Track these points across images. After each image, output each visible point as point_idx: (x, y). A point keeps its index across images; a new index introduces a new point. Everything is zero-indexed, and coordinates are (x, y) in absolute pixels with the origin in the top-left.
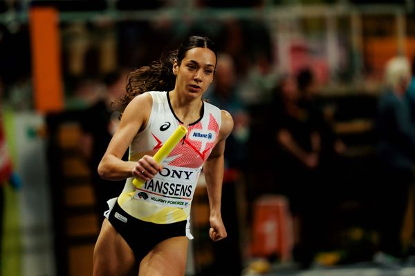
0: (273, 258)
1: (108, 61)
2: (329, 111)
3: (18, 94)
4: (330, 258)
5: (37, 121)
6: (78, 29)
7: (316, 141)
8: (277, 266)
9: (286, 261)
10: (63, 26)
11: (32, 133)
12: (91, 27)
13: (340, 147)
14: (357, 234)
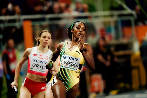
0: (97, 93)
2: (112, 49)
4: (114, 92)
6: (38, 28)
7: (109, 58)
8: (99, 95)
9: (101, 93)
10: (33, 26)
12: (41, 26)
13: (116, 60)
14: (122, 85)
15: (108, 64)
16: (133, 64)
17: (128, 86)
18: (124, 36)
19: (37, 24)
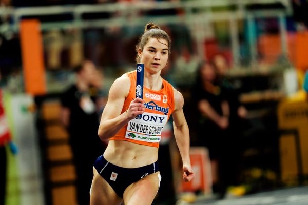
0: (198, 192)
1: (76, 57)
2: (237, 85)
3: (13, 82)
4: (239, 190)
5: (28, 101)
7: (225, 108)
8: (201, 198)
9: (208, 194)
10: (44, 33)
11: (25, 110)
12: (63, 33)
13: (242, 112)
14: (257, 173)
15: (223, 123)
16: (284, 123)
17: (270, 175)
18: (261, 56)
19: (54, 27)
